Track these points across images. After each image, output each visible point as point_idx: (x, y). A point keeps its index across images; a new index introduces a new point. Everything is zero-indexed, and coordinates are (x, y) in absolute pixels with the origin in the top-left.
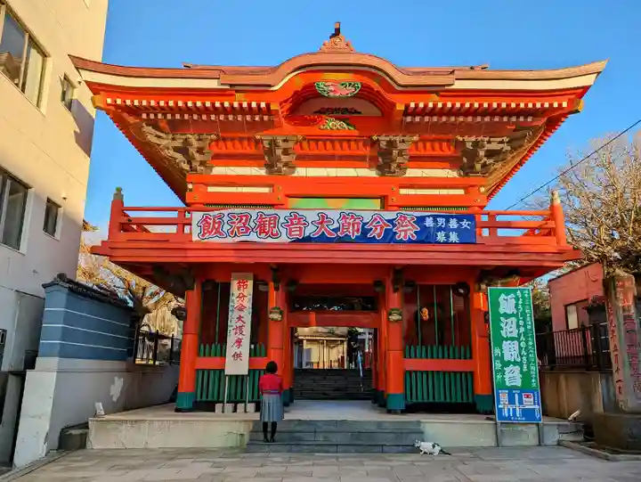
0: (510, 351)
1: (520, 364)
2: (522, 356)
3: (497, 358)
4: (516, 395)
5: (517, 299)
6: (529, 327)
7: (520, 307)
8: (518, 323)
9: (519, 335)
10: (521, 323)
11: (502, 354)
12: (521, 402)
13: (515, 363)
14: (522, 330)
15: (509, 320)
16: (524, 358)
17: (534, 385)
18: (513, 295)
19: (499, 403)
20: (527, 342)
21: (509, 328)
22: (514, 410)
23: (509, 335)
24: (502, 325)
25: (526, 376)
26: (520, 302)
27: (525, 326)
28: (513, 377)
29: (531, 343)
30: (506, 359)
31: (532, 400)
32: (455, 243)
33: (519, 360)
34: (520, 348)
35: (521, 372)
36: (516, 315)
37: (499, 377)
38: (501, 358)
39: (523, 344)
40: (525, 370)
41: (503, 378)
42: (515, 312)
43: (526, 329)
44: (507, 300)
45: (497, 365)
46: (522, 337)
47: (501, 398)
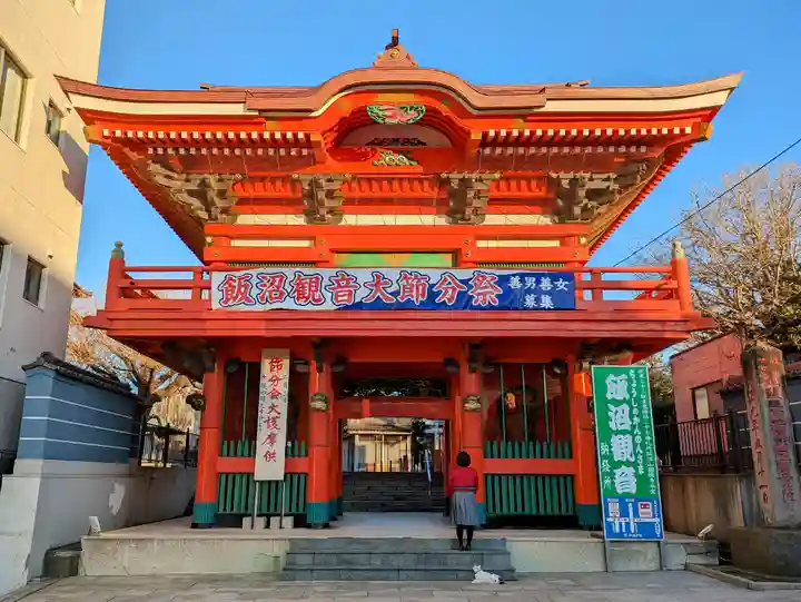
0: (620, 448)
1: (635, 465)
2: (636, 455)
3: (605, 457)
4: (630, 505)
5: (629, 380)
6: (646, 417)
7: (634, 391)
8: (631, 411)
9: (633, 427)
10: (635, 411)
11: (611, 453)
12: (636, 514)
13: (628, 464)
14: (636, 420)
15: (619, 409)
16: (640, 457)
17: (653, 492)
18: (624, 376)
19: (607, 516)
20: (643, 437)
21: (619, 418)
22: (628, 524)
23: (620, 428)
24: (611, 414)
25: (642, 480)
26: (634, 385)
27: (640, 415)
28: (625, 481)
29: (648, 438)
30: (616, 459)
31: (650, 510)
32: (549, 309)
33: (633, 459)
34: (635, 445)
35: (636, 475)
36: (628, 402)
37: (608, 481)
38: (610, 457)
39: (638, 439)
40: (641, 472)
41: (613, 483)
42: (628, 397)
43: (641, 419)
44: (616, 382)
45: (605, 466)
46: (637, 430)
47: (610, 509)
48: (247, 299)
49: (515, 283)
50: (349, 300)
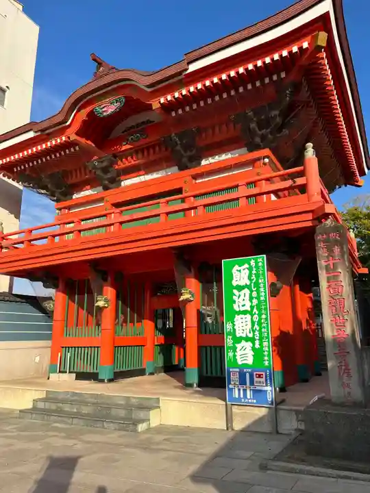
0: (242, 326)
1: (252, 340)
2: (254, 331)
3: (229, 334)
4: (247, 375)
5: (250, 269)
6: (262, 298)
7: (254, 277)
8: (251, 295)
9: (252, 307)
10: (254, 294)
11: (234, 330)
12: (252, 383)
13: (247, 339)
14: (255, 302)
15: (242, 293)
16: (257, 333)
17: (267, 363)
18: (246, 266)
19: (229, 383)
20: (260, 315)
21: (242, 301)
22: (245, 391)
23: (242, 309)
24: (235, 298)
26: (254, 272)
28: (244, 354)
29: (264, 316)
30: (238, 335)
31: (263, 380)
33: (251, 335)
34: (253, 323)
35: (253, 349)
36: (249, 287)
37: (231, 354)
38: (233, 334)
39: (256, 318)
40: (257, 346)
41: (235, 356)
42: (249, 283)
43: (259, 300)
44: (240, 271)
45: (229, 341)
46: (255, 310)
47: (232, 378)
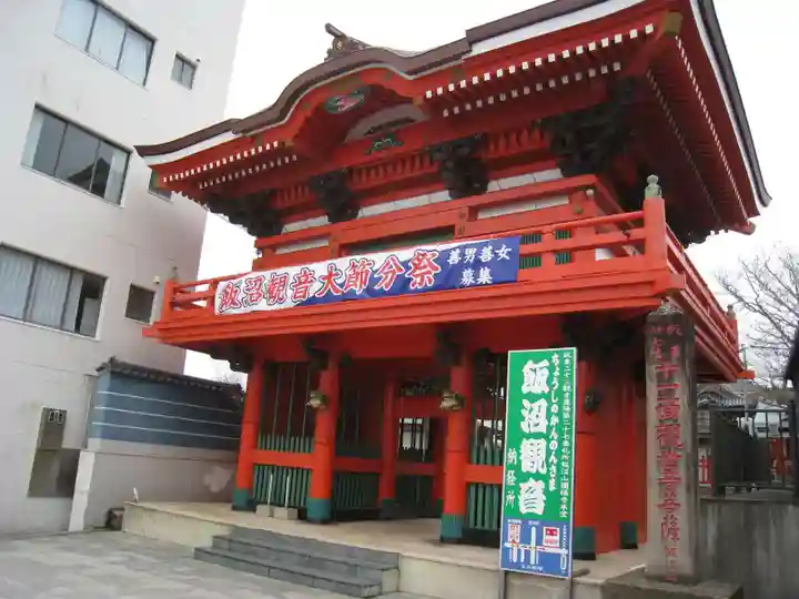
0: (531, 456)
1: (546, 478)
2: (548, 466)
3: (511, 467)
4: (534, 529)
5: (551, 368)
6: (566, 416)
7: (555, 381)
8: (548, 409)
9: (549, 428)
10: (555, 409)
11: (520, 461)
12: (539, 542)
13: (537, 476)
14: (555, 420)
15: (535, 405)
16: (554, 468)
17: (564, 515)
18: (545, 363)
19: (506, 540)
20: (560, 441)
21: (534, 417)
22: (527, 553)
23: (533, 430)
24: (524, 412)
25: (552, 499)
26: (556, 373)
27: (559, 414)
28: (530, 499)
29: (566, 443)
30: (524, 470)
31: (557, 538)
32: (486, 284)
33: (543, 471)
34: (549, 452)
35: (546, 491)
36: (547, 397)
37: (511, 498)
38: (517, 468)
39: (554, 445)
40: (552, 488)
41: (516, 500)
42: (547, 390)
43: (561, 419)
44: (535, 371)
45: (509, 478)
46: (553, 433)
47: (510, 532)
48: (235, 304)
49: (454, 258)
50: (304, 297)
